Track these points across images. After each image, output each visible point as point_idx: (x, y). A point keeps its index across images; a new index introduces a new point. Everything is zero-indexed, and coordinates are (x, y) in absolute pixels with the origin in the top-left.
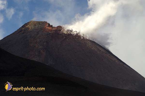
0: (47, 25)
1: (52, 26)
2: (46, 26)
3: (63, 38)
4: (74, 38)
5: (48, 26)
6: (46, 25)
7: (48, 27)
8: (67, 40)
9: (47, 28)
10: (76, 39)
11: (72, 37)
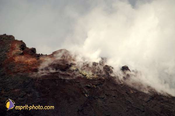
0: (18, 49)
1: (33, 50)
2: (14, 52)
3: (83, 94)
4: (124, 92)
5: (22, 52)
6: (13, 49)
7: (23, 57)
8: (99, 101)
9: (17, 59)
10: (129, 99)
11: (114, 88)
